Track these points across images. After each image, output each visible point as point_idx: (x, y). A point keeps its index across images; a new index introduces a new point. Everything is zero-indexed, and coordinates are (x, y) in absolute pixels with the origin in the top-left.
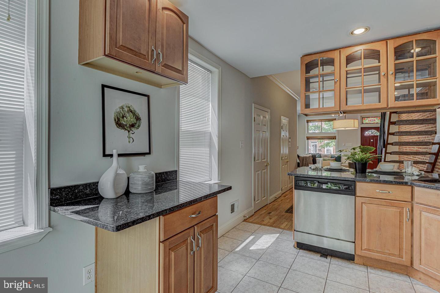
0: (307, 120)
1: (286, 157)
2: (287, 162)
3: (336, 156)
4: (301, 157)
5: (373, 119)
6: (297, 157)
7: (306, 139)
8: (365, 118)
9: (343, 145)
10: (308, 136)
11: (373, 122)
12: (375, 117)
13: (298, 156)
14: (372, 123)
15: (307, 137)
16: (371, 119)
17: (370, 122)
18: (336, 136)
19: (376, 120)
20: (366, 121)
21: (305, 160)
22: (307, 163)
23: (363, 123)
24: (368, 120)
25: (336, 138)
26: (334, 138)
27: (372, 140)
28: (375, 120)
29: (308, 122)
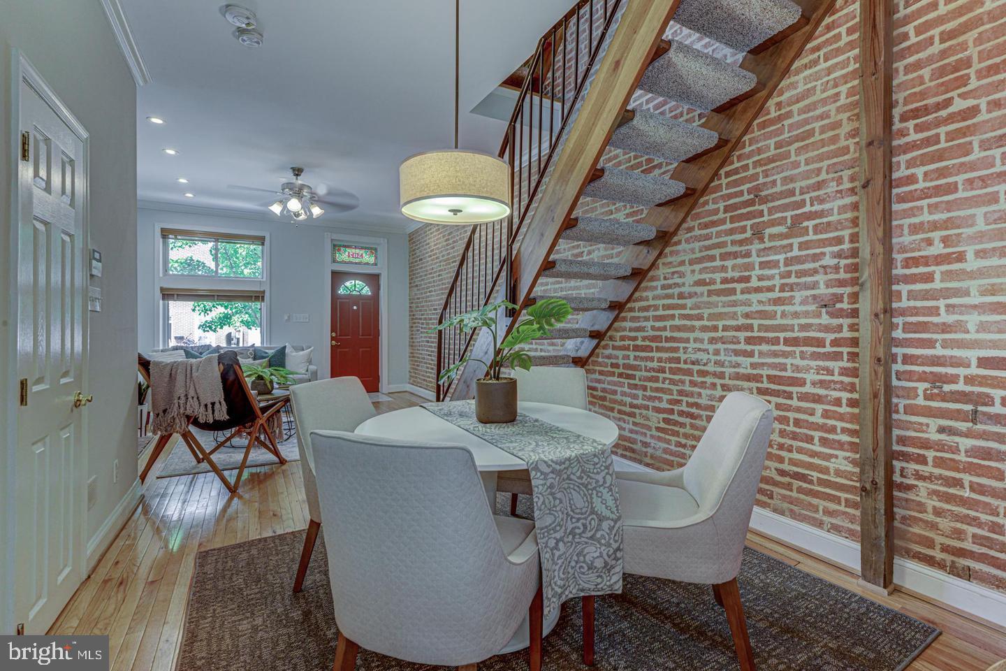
0: (163, 230)
1: (65, 374)
2: (77, 404)
3: (271, 352)
4: (157, 364)
5: (357, 251)
6: (137, 366)
7: (158, 294)
8: (340, 246)
9: (286, 318)
10: (166, 286)
11: (357, 260)
12: (362, 248)
13: (144, 364)
14: (356, 263)
15: (162, 289)
16: (354, 251)
17: (351, 259)
18: (264, 292)
19: (364, 255)
20: (344, 256)
21: (180, 378)
22: (192, 393)
23: (334, 261)
24: (347, 253)
25: (263, 297)
26: (258, 296)
27: (355, 308)
28: (362, 255)
29: (165, 234)
